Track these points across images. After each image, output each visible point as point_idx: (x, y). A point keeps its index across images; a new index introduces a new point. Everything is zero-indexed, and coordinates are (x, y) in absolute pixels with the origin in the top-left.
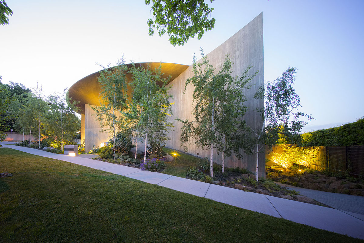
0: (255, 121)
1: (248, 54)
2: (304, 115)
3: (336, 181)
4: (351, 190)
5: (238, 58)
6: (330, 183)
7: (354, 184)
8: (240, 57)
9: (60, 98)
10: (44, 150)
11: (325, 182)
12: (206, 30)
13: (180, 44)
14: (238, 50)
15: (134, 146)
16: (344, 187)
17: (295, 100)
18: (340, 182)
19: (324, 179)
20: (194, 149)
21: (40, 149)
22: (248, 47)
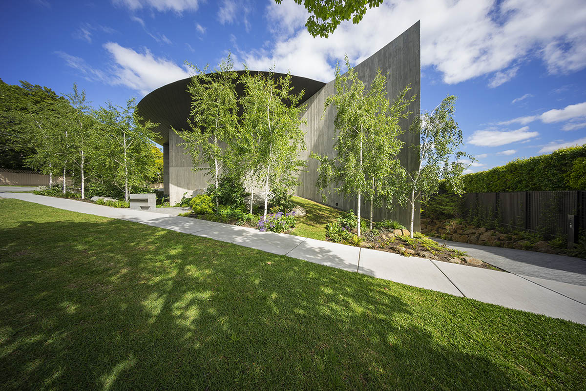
0: (409, 162)
1: (402, 74)
2: (466, 156)
3: (486, 232)
4: (502, 242)
5: (389, 78)
6: (480, 234)
7: (505, 235)
8: (391, 77)
9: (122, 115)
10: (93, 202)
11: (474, 233)
12: (370, 7)
13: (322, 35)
14: (389, 67)
15: (248, 195)
16: (495, 239)
17: (458, 136)
18: (490, 233)
19: (474, 231)
20: (332, 197)
21: (85, 200)
22: (402, 64)
